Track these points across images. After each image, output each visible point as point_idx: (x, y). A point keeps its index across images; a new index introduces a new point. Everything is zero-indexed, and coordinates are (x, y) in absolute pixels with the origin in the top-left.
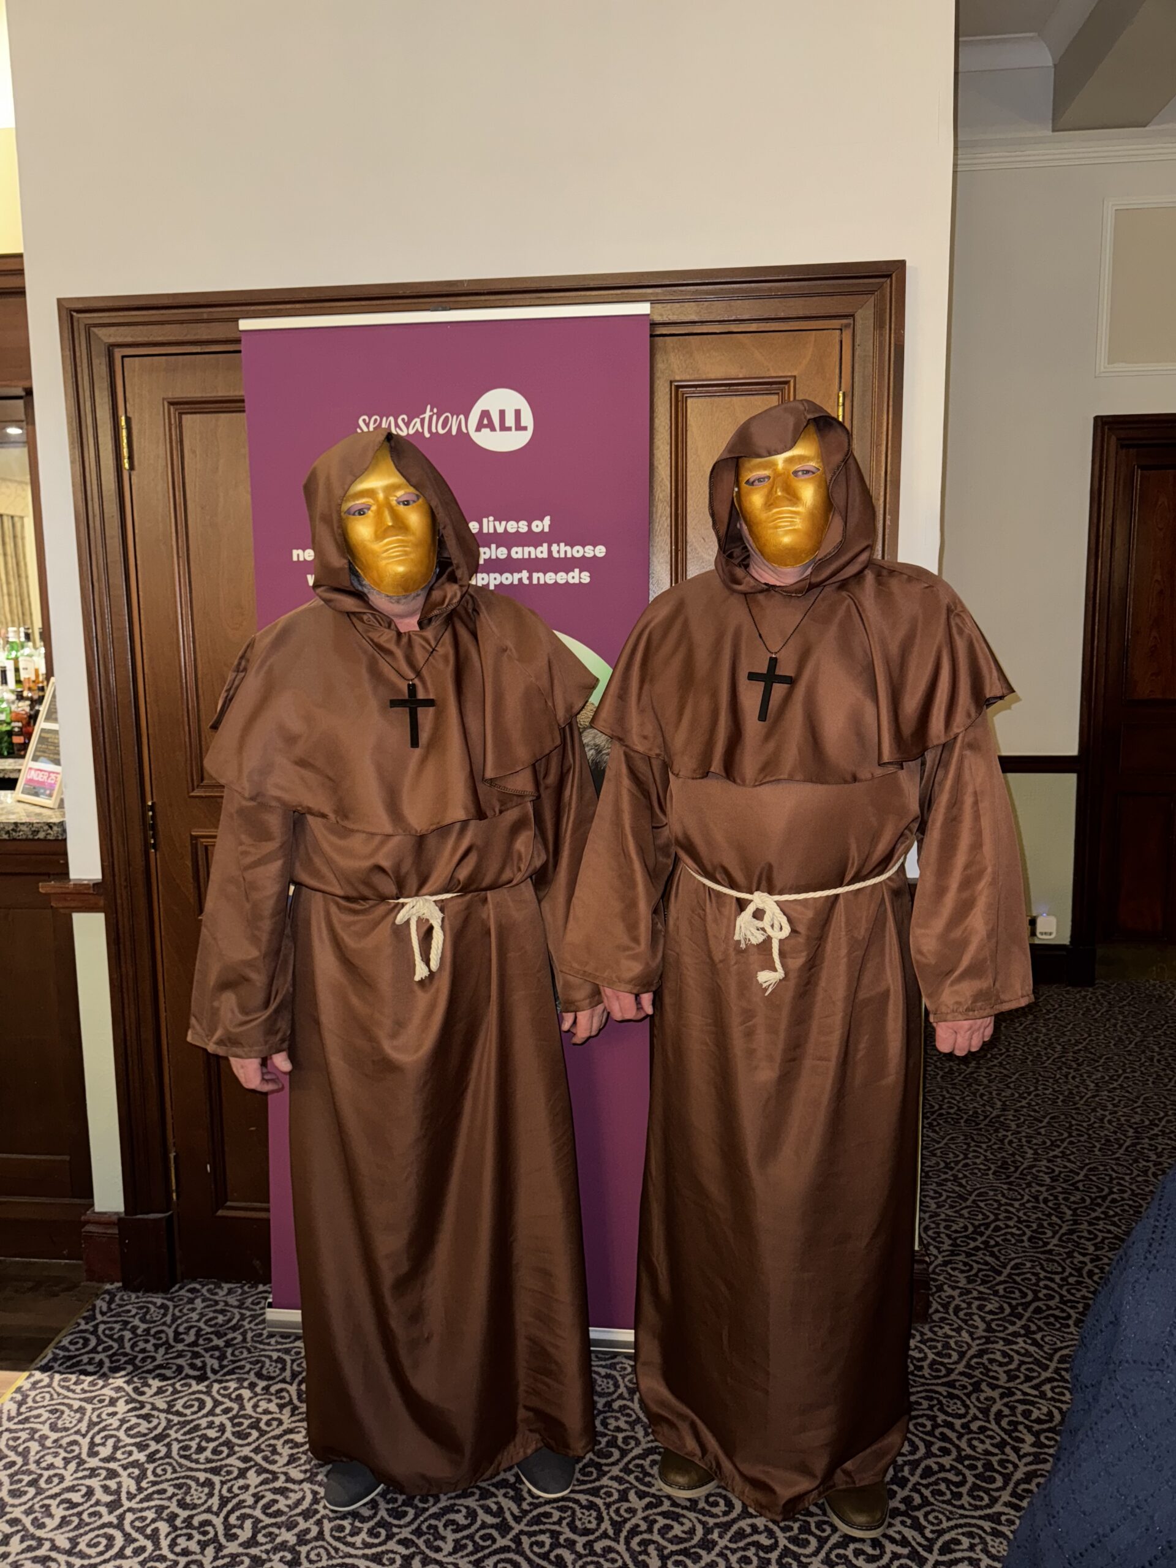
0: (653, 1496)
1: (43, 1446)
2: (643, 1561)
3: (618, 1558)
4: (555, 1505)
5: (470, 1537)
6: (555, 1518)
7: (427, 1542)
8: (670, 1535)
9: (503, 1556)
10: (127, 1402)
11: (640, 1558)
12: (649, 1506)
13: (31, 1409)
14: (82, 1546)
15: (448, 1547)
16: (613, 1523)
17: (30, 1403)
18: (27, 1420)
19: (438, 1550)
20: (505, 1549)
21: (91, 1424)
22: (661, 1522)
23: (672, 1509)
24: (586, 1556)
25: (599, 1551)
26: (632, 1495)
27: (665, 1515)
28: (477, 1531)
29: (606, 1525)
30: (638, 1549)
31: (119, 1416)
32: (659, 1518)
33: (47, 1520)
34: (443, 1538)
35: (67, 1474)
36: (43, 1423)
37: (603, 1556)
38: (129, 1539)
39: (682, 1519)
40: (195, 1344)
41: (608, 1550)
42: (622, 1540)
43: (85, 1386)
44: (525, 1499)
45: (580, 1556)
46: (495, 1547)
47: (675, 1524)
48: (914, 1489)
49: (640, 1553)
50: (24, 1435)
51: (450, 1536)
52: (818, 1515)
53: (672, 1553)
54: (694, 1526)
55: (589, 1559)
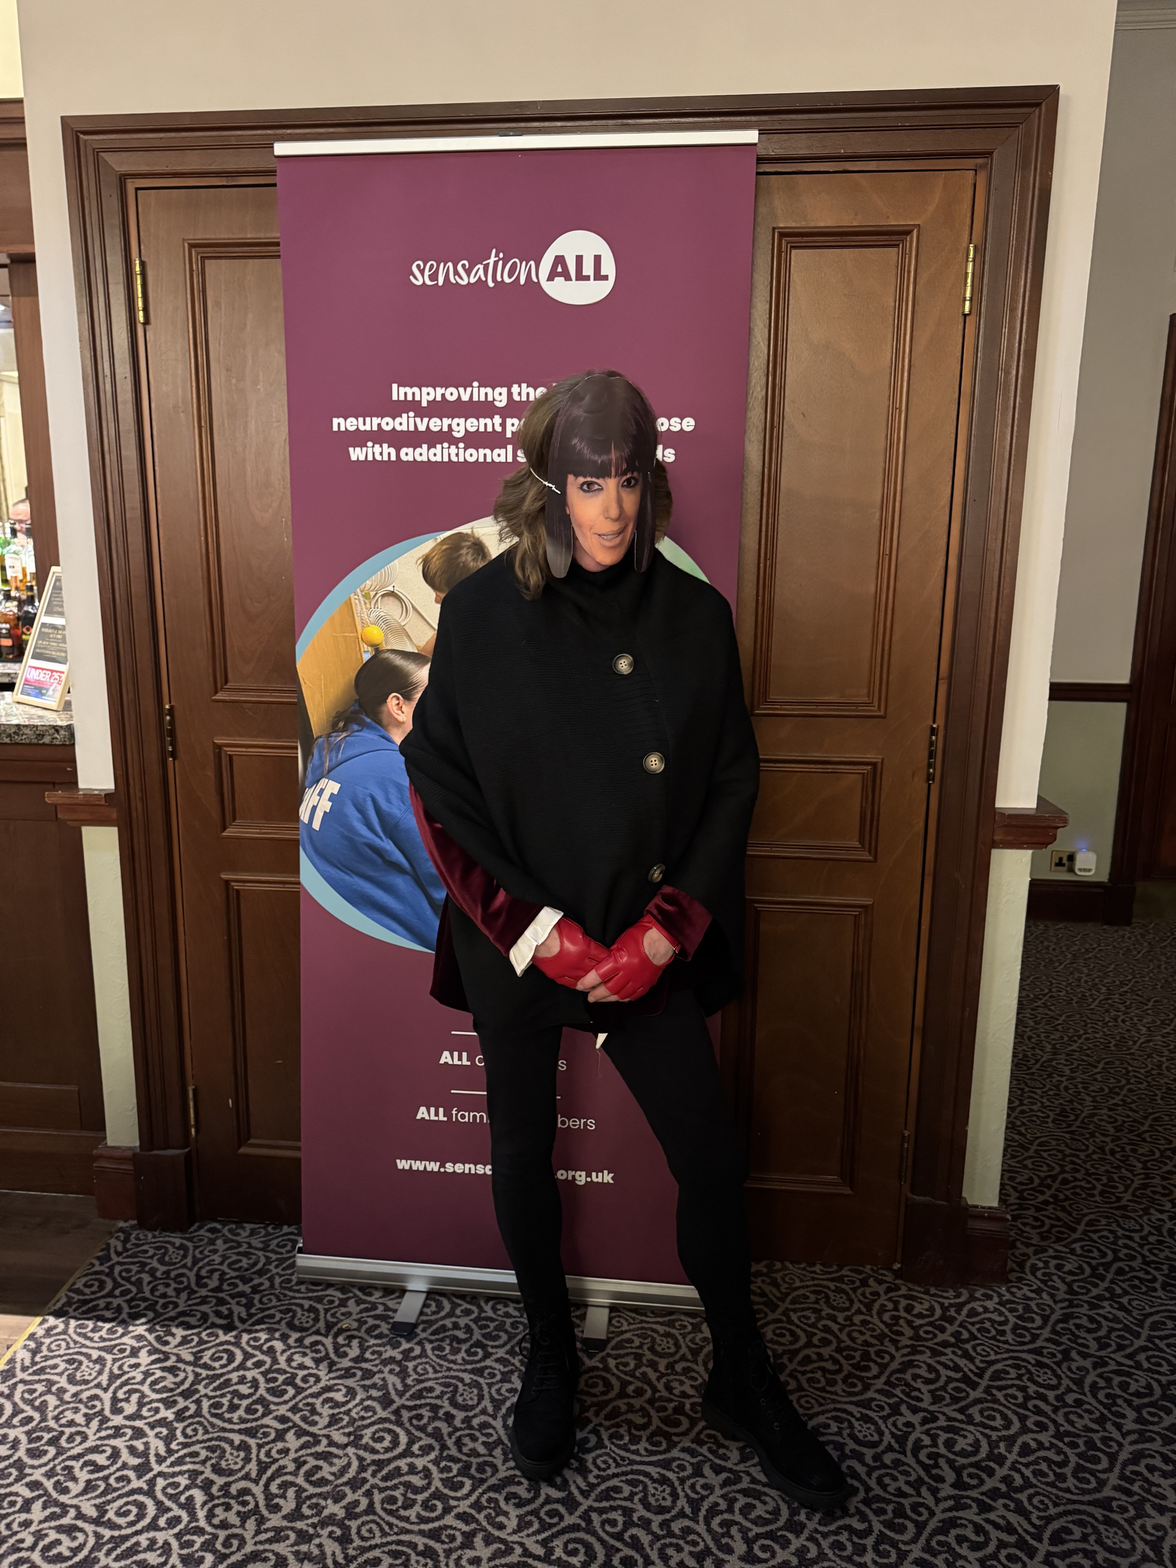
0: (730, 1471)
1: (61, 1399)
2: (727, 1544)
3: (700, 1540)
4: (624, 1478)
5: (535, 1513)
6: (626, 1493)
7: (488, 1517)
8: (753, 1516)
9: (573, 1535)
10: (150, 1353)
11: (724, 1541)
12: (726, 1483)
13: (46, 1358)
14: (111, 1515)
15: (512, 1523)
16: (690, 1501)
17: (45, 1352)
18: (42, 1370)
19: (501, 1527)
20: (575, 1528)
21: (113, 1377)
22: (742, 1501)
23: (752, 1486)
24: (664, 1537)
25: (677, 1531)
26: (707, 1470)
27: (745, 1492)
28: (542, 1506)
29: (682, 1502)
30: (719, 1530)
31: (142, 1369)
32: (738, 1496)
33: (70, 1484)
34: (506, 1514)
35: (90, 1432)
36: (61, 1374)
37: (683, 1538)
38: (162, 1508)
39: (763, 1498)
40: (218, 1289)
41: (687, 1531)
42: (701, 1519)
43: (103, 1333)
44: (591, 1471)
45: (657, 1538)
46: (563, 1525)
47: (756, 1503)
48: (1013, 1468)
49: (723, 1535)
50: (40, 1388)
51: (514, 1512)
52: (912, 1496)
53: (758, 1536)
54: (778, 1505)
55: (668, 1541)
